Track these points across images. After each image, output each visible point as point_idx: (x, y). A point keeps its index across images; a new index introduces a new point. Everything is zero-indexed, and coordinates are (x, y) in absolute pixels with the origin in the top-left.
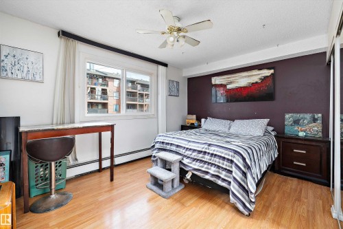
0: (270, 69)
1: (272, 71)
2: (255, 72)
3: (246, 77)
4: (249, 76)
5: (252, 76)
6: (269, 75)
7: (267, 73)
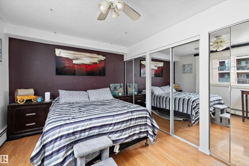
0: (103, 56)
1: (105, 58)
2: (95, 55)
3: (89, 57)
4: (91, 57)
5: (94, 57)
6: (103, 59)
7: (102, 58)
